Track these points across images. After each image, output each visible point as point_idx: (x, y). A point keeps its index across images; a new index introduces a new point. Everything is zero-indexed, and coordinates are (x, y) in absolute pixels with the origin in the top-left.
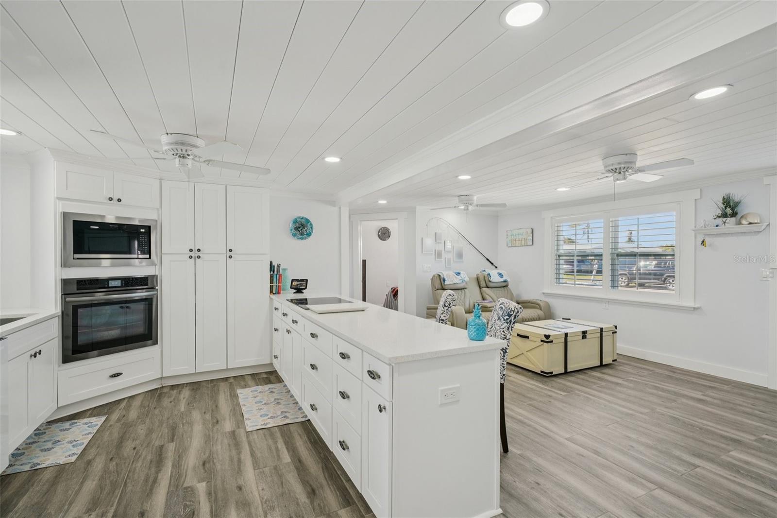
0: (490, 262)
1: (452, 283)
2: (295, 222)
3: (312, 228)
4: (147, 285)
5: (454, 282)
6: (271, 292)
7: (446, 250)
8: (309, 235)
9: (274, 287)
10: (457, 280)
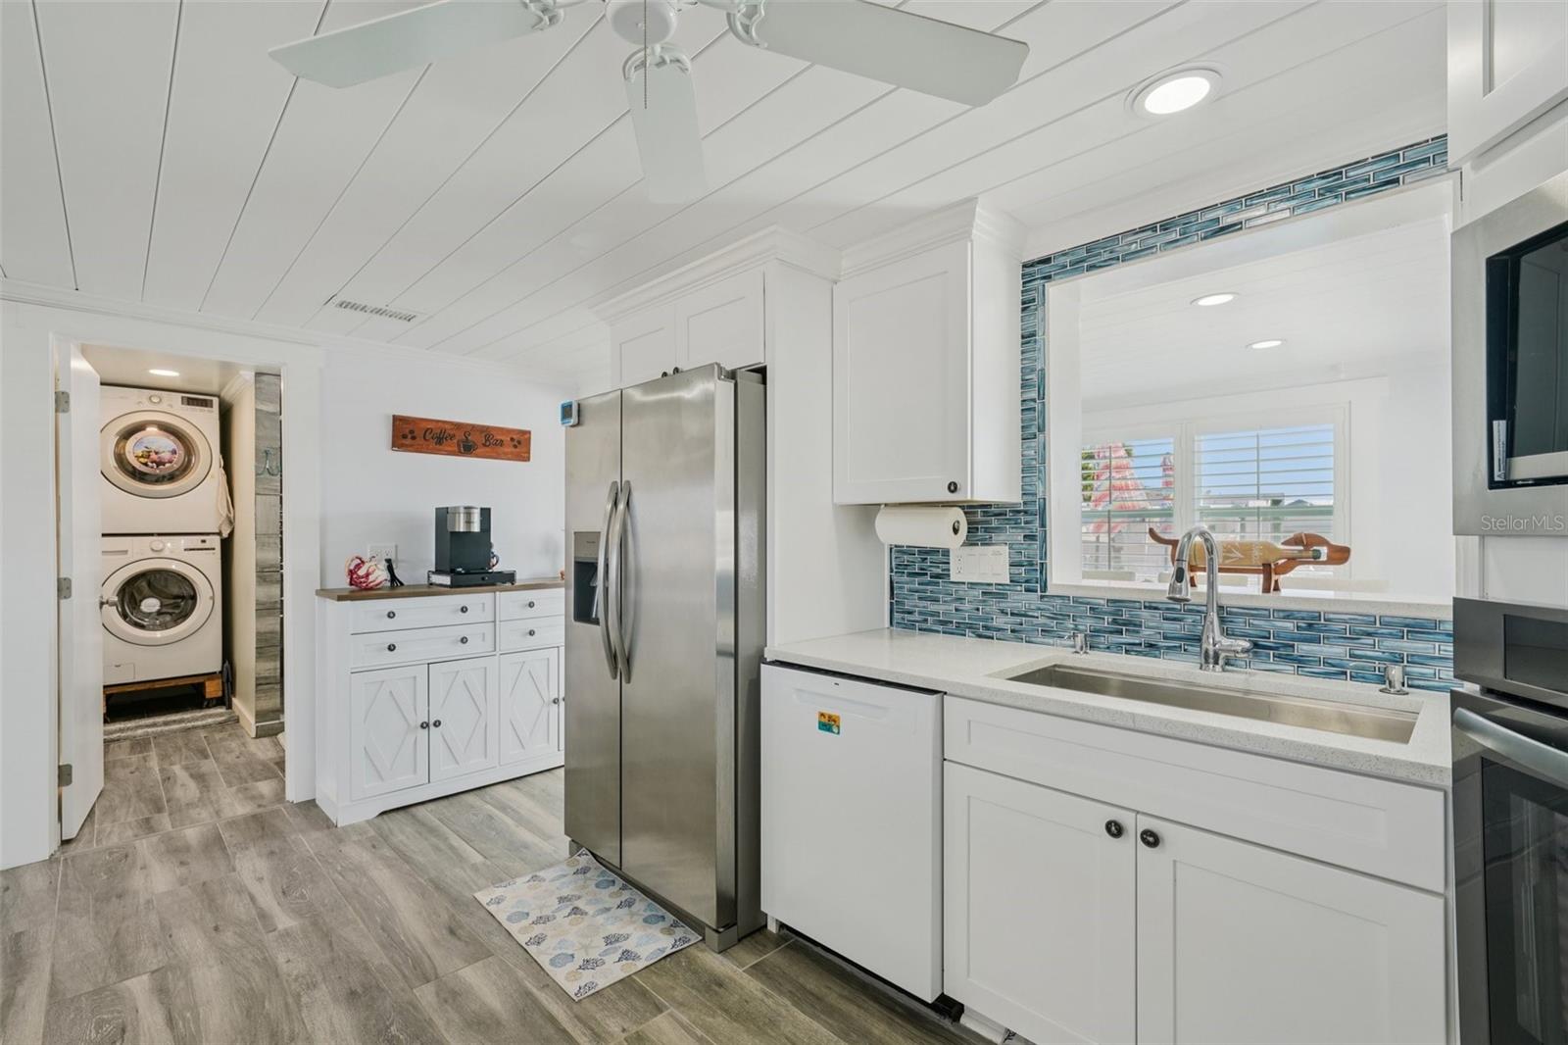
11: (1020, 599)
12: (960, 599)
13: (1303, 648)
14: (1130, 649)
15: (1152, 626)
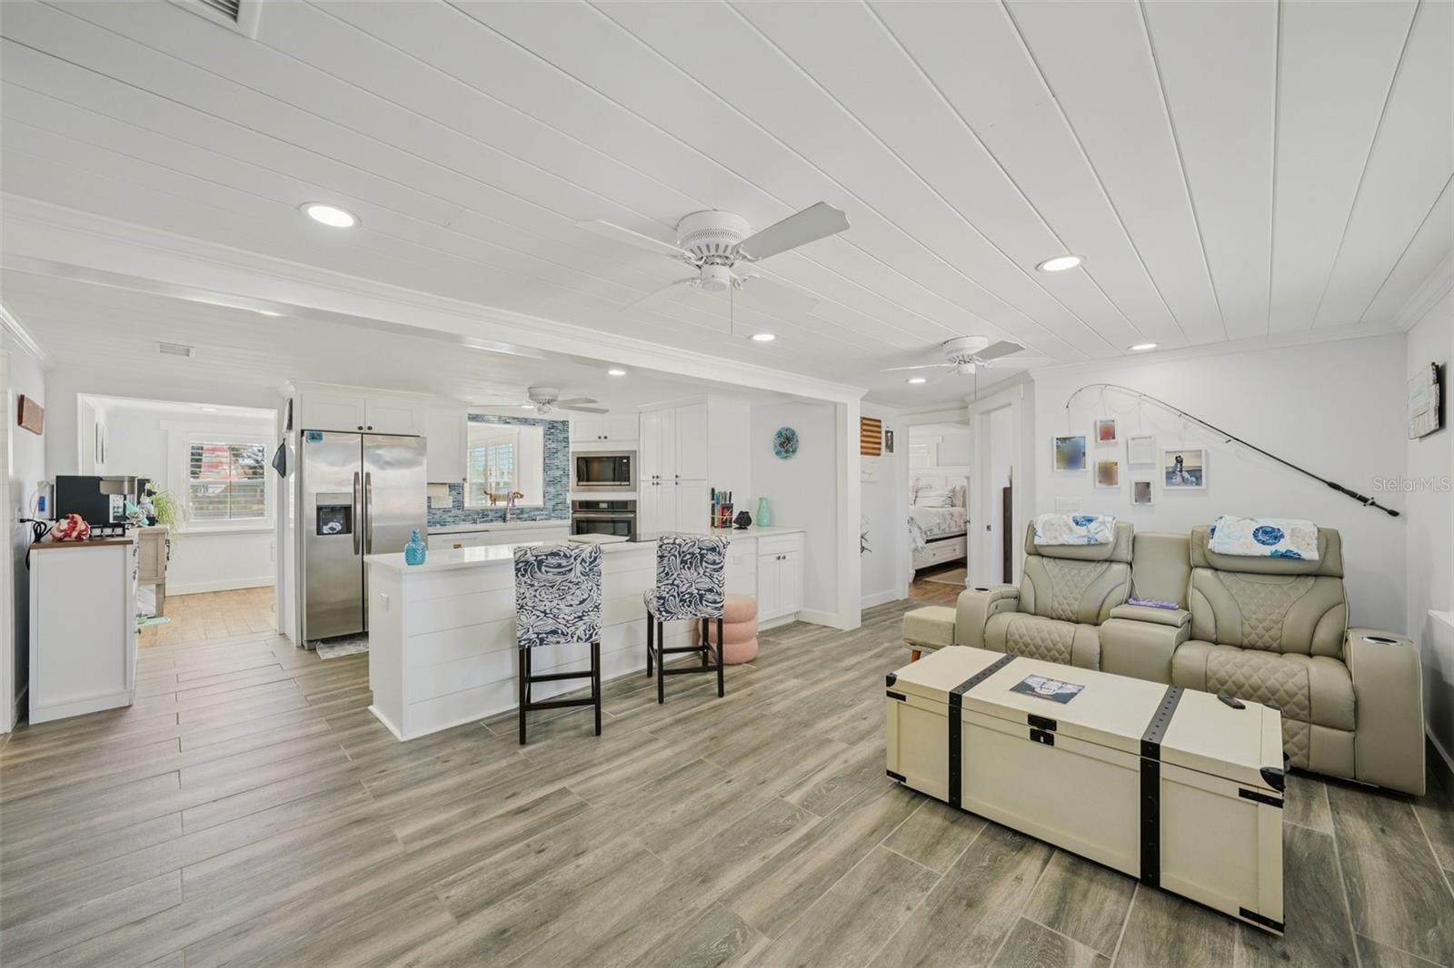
0: (1353, 495)
1: (1054, 542)
2: (780, 434)
3: (797, 441)
4: (627, 508)
5: (1060, 541)
6: (713, 524)
7: (1131, 462)
8: (794, 451)
9: (716, 520)
10: (1076, 536)
11: (455, 512)
12: (434, 514)
13: (521, 516)
14: (487, 521)
15: (491, 515)
